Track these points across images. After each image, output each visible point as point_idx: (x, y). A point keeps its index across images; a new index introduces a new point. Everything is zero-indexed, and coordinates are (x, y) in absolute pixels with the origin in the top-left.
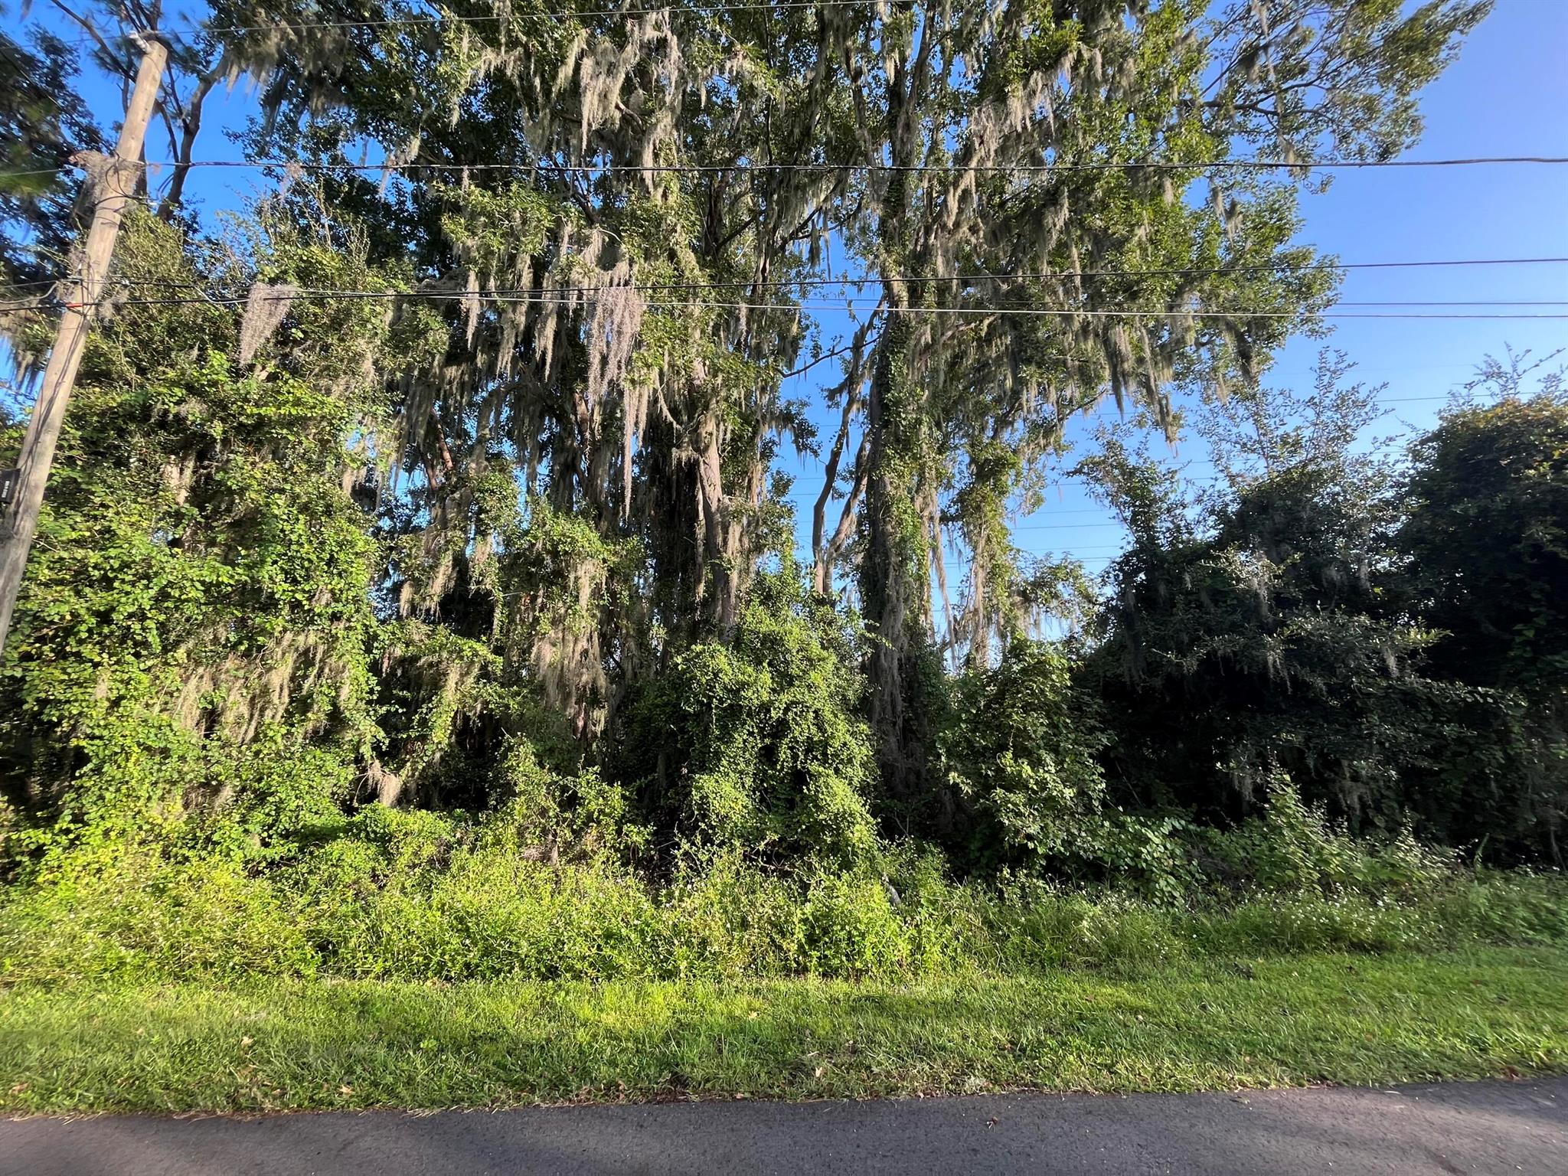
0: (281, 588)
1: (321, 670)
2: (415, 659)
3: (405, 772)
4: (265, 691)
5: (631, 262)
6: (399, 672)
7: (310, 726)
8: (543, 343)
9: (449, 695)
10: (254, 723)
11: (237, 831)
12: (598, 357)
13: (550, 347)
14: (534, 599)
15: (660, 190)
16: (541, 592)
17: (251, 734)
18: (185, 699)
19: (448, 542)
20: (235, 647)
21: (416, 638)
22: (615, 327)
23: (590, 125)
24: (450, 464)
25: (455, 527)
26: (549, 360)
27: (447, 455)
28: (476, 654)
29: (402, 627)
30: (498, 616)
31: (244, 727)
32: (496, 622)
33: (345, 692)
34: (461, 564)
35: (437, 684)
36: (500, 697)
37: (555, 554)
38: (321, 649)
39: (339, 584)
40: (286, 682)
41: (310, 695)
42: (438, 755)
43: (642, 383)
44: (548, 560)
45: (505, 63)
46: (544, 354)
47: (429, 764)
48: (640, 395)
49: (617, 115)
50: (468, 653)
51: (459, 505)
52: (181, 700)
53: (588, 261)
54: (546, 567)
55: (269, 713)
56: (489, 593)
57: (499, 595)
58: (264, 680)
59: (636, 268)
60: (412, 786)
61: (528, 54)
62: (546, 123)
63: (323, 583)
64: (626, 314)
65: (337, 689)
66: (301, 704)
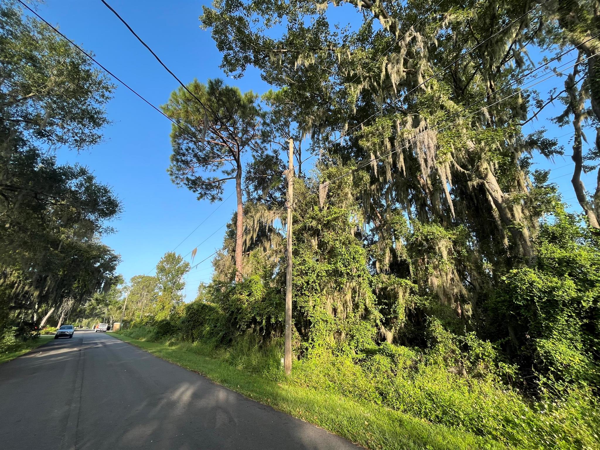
0: (343, 269)
1: (359, 294)
2: (386, 288)
3: (393, 330)
4: (346, 302)
5: (425, 119)
6: (382, 293)
7: (360, 313)
8: (400, 164)
9: (401, 300)
10: (345, 312)
11: (348, 348)
12: (423, 160)
13: (403, 165)
14: (423, 260)
15: (429, 87)
16: (426, 257)
17: (345, 316)
18: (328, 305)
19: (386, 245)
20: (336, 289)
21: (385, 280)
22: (426, 146)
23: (396, 84)
24: (380, 217)
25: (387, 239)
26: (404, 169)
27: (379, 215)
28: (407, 284)
29: (379, 277)
30: (411, 268)
31: (343, 314)
32: (411, 271)
33: (367, 301)
34: (393, 251)
35: (396, 297)
36: (421, 301)
37: (427, 240)
38: (357, 287)
39: (357, 265)
40: (350, 299)
41: (358, 303)
42: (403, 324)
43: (445, 161)
44: (425, 243)
46: (402, 168)
47: (401, 328)
48: (445, 166)
49: (405, 74)
50: (404, 284)
51: (387, 230)
53: (408, 128)
54: (425, 246)
55: (348, 309)
56: (405, 260)
57: (409, 260)
58: (345, 298)
59: (428, 121)
60: (397, 336)
61: (370, 78)
62: (381, 93)
63: (353, 265)
64: (430, 140)
65: (365, 300)
66: (356, 306)
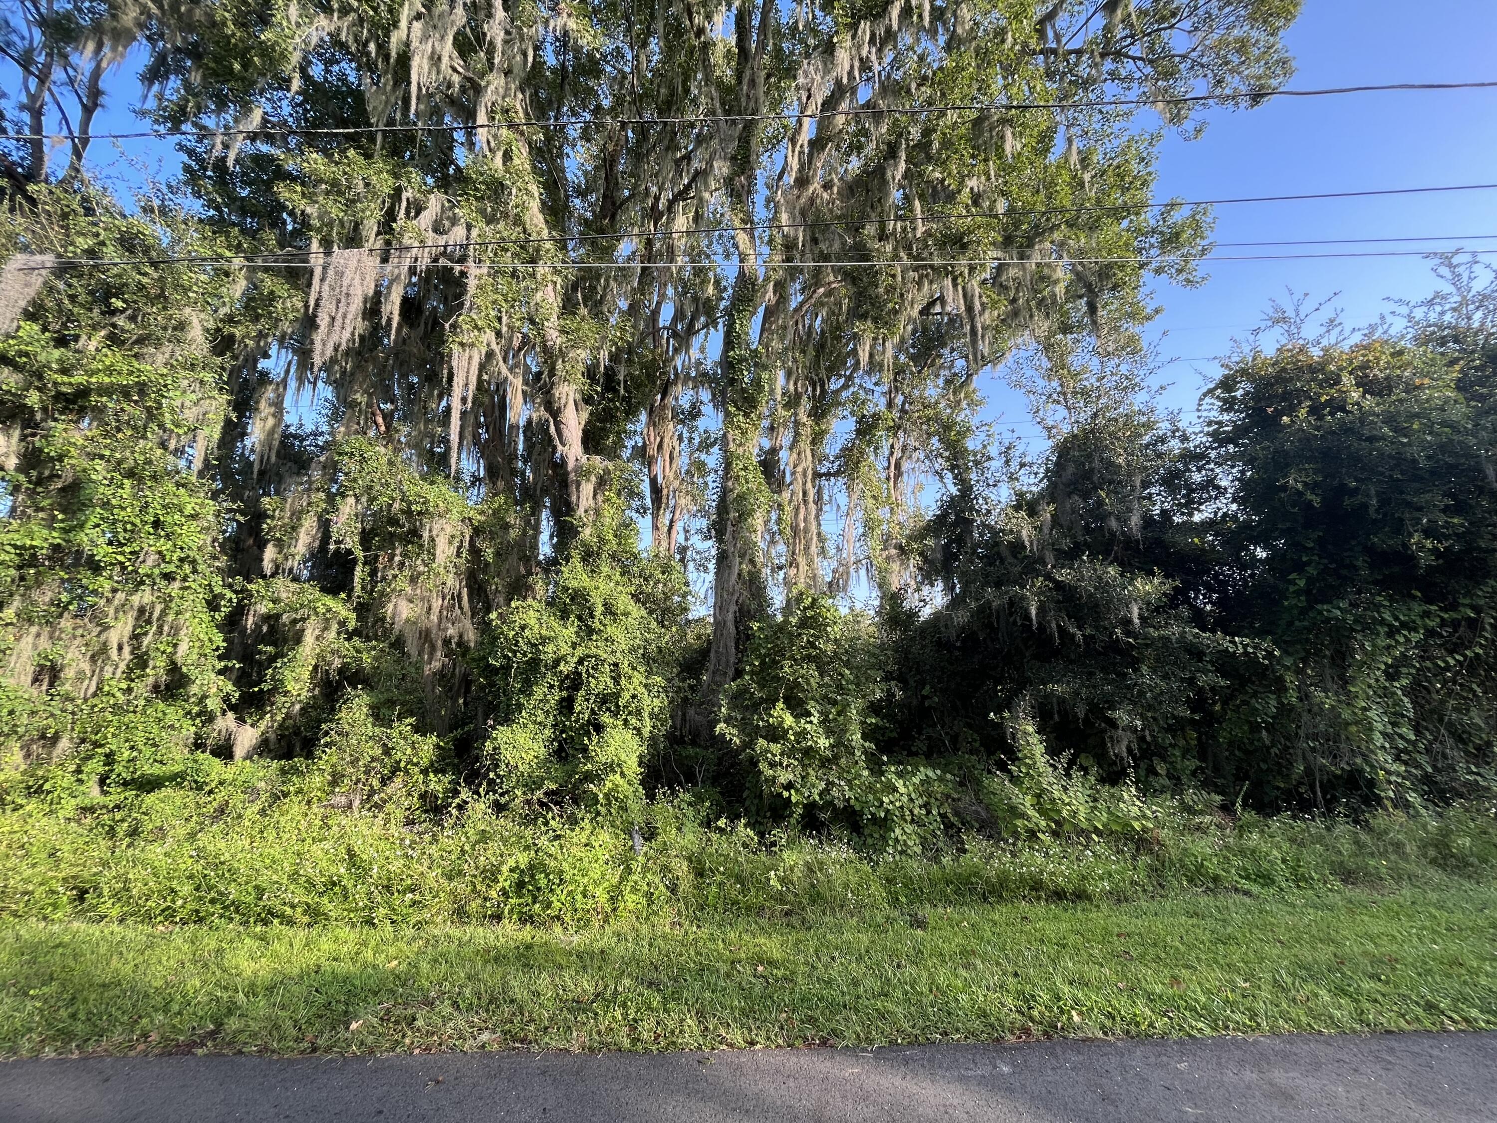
0: (103, 552)
1: (160, 628)
3: (263, 725)
4: (104, 649)
5: (469, 227)
6: (265, 629)
7: (151, 680)
9: (308, 649)
10: (95, 679)
11: (68, 780)
14: (391, 558)
16: (398, 552)
17: (93, 688)
18: (19, 657)
20: (66, 608)
21: (284, 595)
24: (383, 428)
25: (318, 490)
26: (395, 324)
27: (380, 420)
28: (329, 610)
30: (359, 573)
31: (87, 682)
32: (356, 579)
33: (183, 648)
35: (298, 639)
36: (358, 651)
37: (408, 513)
38: (159, 608)
39: (165, 546)
40: (125, 639)
41: (146, 653)
42: (297, 707)
43: (472, 345)
44: (403, 519)
45: (339, 29)
47: (288, 716)
48: (470, 358)
50: (321, 610)
51: (324, 467)
52: (14, 658)
53: (423, 227)
54: (403, 526)
55: (109, 669)
57: (359, 554)
58: (103, 637)
60: (272, 736)
61: (361, 20)
63: (151, 545)
64: (358, 277)
65: (175, 646)
66: (141, 661)
